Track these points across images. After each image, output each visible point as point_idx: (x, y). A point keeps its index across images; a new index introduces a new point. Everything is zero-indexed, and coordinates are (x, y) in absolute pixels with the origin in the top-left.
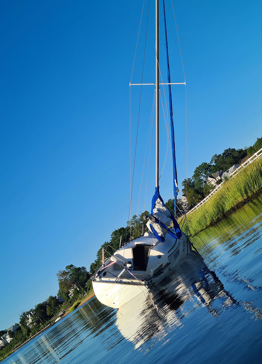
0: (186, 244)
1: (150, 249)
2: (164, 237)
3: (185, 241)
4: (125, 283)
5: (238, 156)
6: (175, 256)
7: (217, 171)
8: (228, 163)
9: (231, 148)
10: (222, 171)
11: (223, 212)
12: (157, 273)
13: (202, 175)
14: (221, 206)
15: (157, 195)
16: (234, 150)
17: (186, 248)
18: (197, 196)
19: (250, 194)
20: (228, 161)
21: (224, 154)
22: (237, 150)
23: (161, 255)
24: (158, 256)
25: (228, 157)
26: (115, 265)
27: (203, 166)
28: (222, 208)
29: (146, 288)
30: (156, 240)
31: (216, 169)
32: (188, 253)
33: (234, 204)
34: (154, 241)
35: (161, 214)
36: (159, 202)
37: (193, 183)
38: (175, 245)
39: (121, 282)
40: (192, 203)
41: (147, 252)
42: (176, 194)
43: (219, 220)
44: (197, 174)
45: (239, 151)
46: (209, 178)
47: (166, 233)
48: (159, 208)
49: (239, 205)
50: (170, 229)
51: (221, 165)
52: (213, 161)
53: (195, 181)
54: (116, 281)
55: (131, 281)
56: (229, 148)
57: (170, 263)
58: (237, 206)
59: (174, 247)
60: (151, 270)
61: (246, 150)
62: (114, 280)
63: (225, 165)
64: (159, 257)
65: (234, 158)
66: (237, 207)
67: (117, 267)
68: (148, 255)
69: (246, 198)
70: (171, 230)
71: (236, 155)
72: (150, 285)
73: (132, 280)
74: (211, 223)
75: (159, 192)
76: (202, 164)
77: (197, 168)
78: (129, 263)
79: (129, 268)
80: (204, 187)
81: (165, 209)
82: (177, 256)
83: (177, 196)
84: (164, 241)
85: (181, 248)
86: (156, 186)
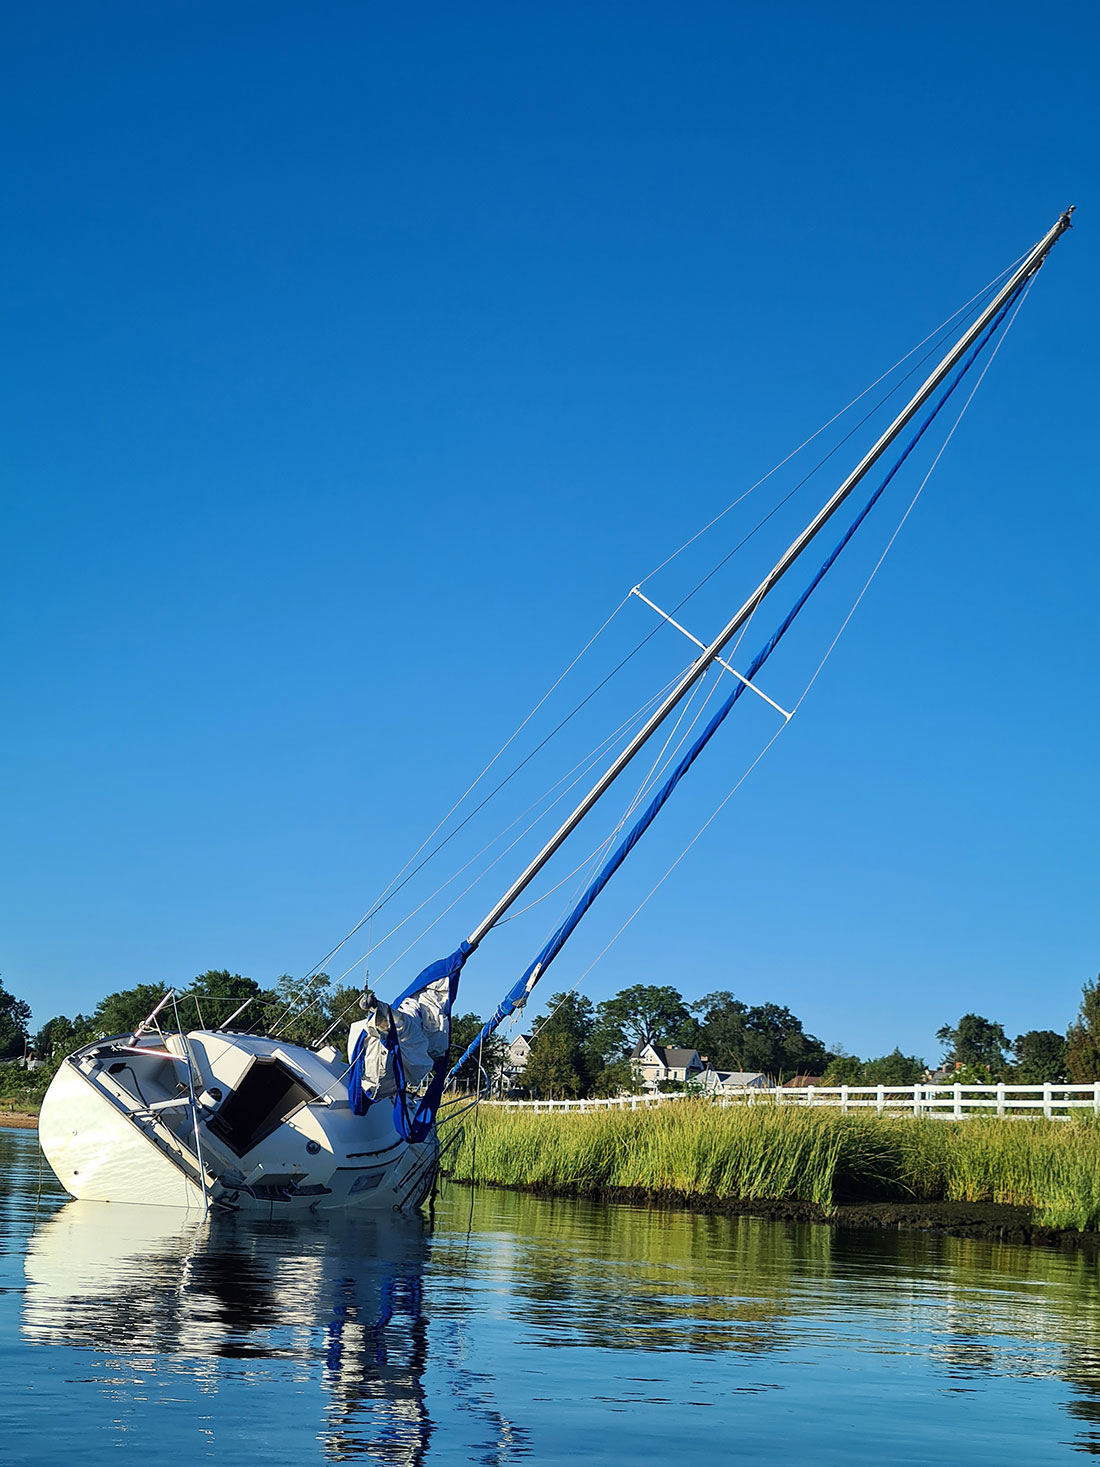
0: (416, 1177)
1: (304, 1103)
2: (372, 1102)
3: (421, 1165)
4: (157, 1141)
5: (794, 1055)
6: (356, 1185)
7: (691, 1048)
8: (745, 1053)
9: (790, 1013)
10: (709, 1060)
11: (601, 1180)
12: (270, 1187)
13: (635, 1022)
14: (613, 1157)
15: (451, 969)
16: (798, 1025)
17: (408, 1187)
18: (564, 1074)
19: (722, 1191)
20: (751, 1043)
21: (757, 1012)
22: (805, 1033)
23: (319, 1146)
24: (312, 1142)
25: (761, 1034)
26: (168, 1065)
27: (662, 999)
28: (610, 1166)
29: (204, 1206)
30: (343, 1094)
31: (694, 1042)
32: (402, 1205)
33: (652, 1182)
34: (334, 1091)
35: (418, 1027)
36: (440, 990)
37: (590, 1024)
38: (384, 1151)
39: (146, 1130)
40: (533, 1085)
41: (291, 1105)
42: (508, 1008)
43: (569, 1192)
44: (623, 1006)
45: (809, 1042)
46: (651, 1049)
47: (384, 1096)
48: (426, 1009)
49: (664, 1198)
50: (407, 1095)
51: (719, 1039)
52: (707, 1007)
53: (598, 1022)
54: (137, 1114)
55: (176, 1149)
56: (786, 1008)
57: (330, 1191)
58: (657, 1194)
59: (377, 1153)
60: (261, 1163)
61: (831, 1057)
62: (133, 1105)
63: (732, 1050)
64: (313, 1148)
65: (778, 1050)
66: (653, 1197)
67: (167, 1078)
68: (287, 1116)
69: (702, 1192)
70: (408, 1101)
71: (790, 1045)
72: (221, 1203)
73: (183, 1150)
74: (537, 1182)
75: (464, 962)
76: (665, 990)
77: (639, 988)
78: (216, 1093)
79: (200, 1107)
80: (609, 1065)
81: (441, 1023)
82: (366, 1188)
83: (505, 1016)
84: (363, 1114)
85: (395, 1175)
86: (472, 939)
